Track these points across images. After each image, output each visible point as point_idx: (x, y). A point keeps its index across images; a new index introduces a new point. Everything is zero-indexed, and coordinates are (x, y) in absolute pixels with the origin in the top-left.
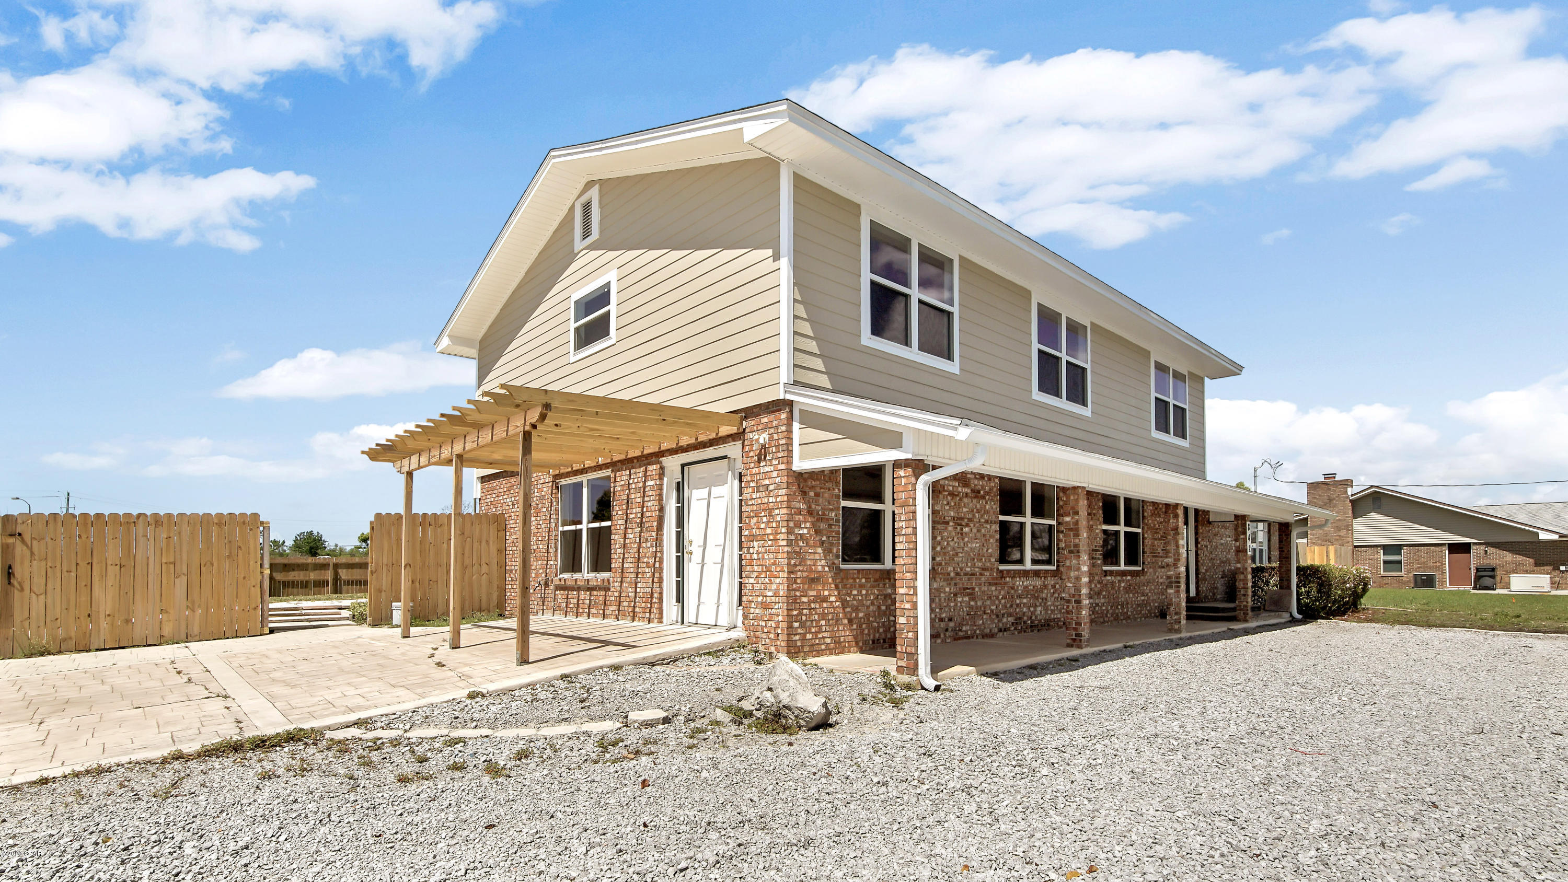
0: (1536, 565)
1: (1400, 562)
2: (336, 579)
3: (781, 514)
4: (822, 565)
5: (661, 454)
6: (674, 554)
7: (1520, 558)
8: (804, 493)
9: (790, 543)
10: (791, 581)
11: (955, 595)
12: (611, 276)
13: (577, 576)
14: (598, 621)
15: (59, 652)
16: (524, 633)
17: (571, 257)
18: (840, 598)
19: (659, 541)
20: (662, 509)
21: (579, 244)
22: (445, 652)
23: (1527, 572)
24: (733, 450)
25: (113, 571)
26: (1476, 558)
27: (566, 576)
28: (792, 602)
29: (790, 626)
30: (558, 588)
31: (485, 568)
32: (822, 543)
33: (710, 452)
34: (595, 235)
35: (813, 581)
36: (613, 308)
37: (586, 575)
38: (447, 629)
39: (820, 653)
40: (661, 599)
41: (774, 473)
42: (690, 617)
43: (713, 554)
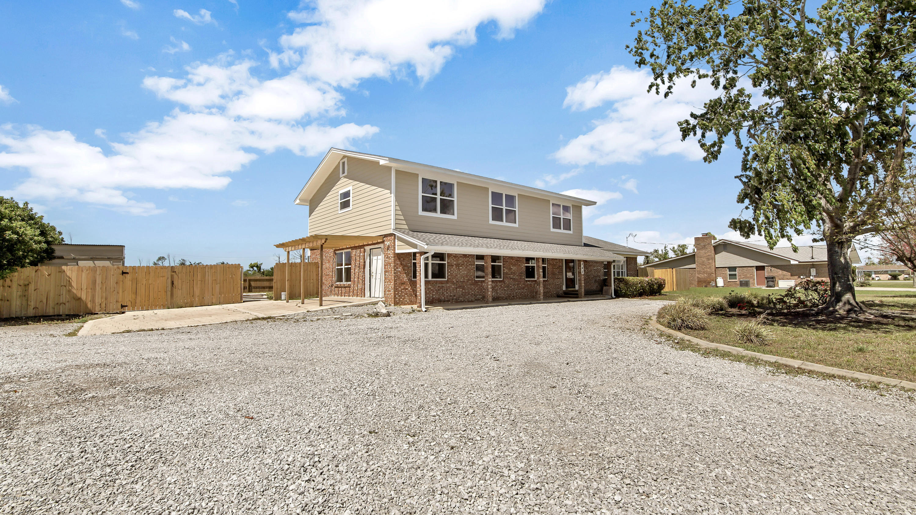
0: (791, 276)
1: (735, 275)
2: (250, 285)
3: (392, 265)
4: (405, 279)
5: (364, 245)
6: (369, 276)
7: (785, 273)
8: (399, 259)
9: (395, 273)
10: (395, 284)
11: (456, 288)
12: (350, 188)
13: (342, 283)
14: (348, 297)
15: (185, 307)
16: (321, 301)
17: (339, 179)
18: (412, 288)
19: (364, 272)
20: (365, 262)
21: (341, 175)
22: (300, 305)
23: (788, 279)
24: (382, 245)
25: (199, 282)
26: (768, 272)
27: (338, 283)
28: (395, 289)
29: (395, 296)
30: (335, 287)
31: (312, 281)
32: (406, 273)
33: (376, 246)
34: (346, 174)
35: (402, 284)
36: (351, 198)
37: (344, 283)
38: (318, 299)
39: (405, 304)
40: (364, 290)
41: (391, 252)
42: (372, 295)
43: (378, 276)
